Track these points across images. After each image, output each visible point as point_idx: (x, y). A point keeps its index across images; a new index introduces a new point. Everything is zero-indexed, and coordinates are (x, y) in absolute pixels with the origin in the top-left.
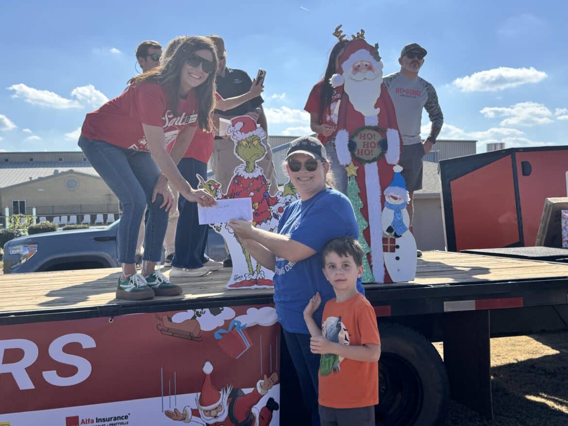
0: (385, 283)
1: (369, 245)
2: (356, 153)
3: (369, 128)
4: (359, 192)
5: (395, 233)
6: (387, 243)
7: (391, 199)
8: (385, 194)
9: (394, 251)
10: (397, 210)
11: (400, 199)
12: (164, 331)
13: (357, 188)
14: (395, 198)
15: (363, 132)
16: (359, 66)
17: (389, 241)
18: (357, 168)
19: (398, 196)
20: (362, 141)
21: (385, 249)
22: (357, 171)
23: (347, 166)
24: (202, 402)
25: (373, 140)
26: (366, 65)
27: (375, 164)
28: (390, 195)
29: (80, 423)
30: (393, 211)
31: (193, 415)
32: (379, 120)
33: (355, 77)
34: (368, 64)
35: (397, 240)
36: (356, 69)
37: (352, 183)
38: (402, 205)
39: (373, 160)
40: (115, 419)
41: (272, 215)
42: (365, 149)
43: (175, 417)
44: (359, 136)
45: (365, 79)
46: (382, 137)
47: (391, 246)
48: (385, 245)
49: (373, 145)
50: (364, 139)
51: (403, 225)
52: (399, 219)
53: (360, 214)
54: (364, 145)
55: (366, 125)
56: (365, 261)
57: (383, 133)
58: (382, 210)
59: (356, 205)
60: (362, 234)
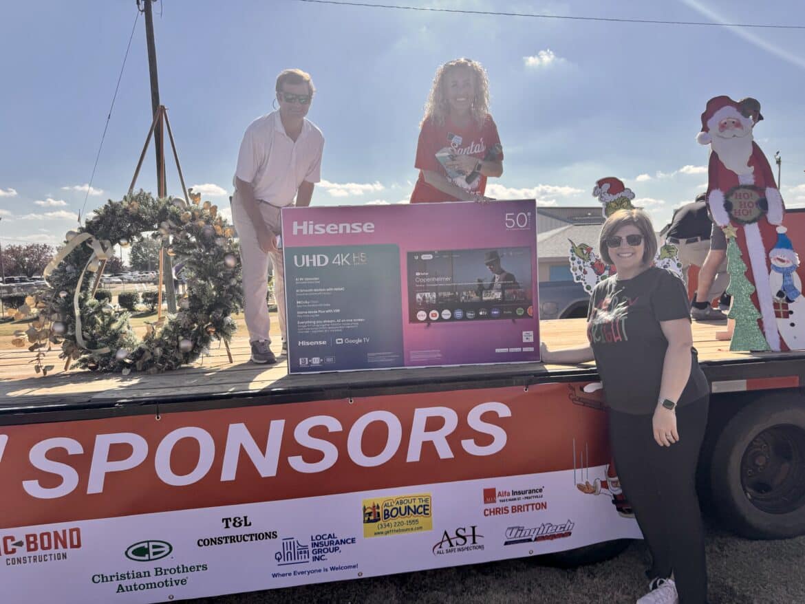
0: (782, 351)
1: (759, 310)
2: (733, 213)
3: (745, 187)
4: (741, 254)
5: (787, 298)
7: (778, 261)
8: (771, 254)
9: (787, 317)
10: (786, 273)
11: (788, 262)
12: (576, 400)
13: (738, 250)
14: (783, 261)
15: (738, 191)
16: (726, 123)
17: (781, 306)
18: (736, 229)
19: (785, 259)
21: (778, 315)
22: (737, 232)
23: (725, 227)
24: (610, 474)
25: (750, 200)
26: (733, 122)
27: (756, 225)
28: (776, 257)
29: (497, 495)
31: (602, 486)
32: (755, 178)
34: (735, 120)
35: (790, 305)
36: (723, 127)
37: (732, 245)
38: (791, 267)
39: (753, 221)
40: (530, 492)
42: (742, 209)
43: (587, 490)
44: (734, 196)
45: (734, 136)
46: (760, 196)
47: (784, 312)
48: (778, 310)
49: (751, 205)
50: (740, 198)
51: (795, 289)
52: (789, 283)
53: (745, 277)
54: (741, 205)
55: (741, 184)
56: (756, 327)
57: (762, 192)
58: (769, 273)
59: (739, 268)
60: (749, 299)
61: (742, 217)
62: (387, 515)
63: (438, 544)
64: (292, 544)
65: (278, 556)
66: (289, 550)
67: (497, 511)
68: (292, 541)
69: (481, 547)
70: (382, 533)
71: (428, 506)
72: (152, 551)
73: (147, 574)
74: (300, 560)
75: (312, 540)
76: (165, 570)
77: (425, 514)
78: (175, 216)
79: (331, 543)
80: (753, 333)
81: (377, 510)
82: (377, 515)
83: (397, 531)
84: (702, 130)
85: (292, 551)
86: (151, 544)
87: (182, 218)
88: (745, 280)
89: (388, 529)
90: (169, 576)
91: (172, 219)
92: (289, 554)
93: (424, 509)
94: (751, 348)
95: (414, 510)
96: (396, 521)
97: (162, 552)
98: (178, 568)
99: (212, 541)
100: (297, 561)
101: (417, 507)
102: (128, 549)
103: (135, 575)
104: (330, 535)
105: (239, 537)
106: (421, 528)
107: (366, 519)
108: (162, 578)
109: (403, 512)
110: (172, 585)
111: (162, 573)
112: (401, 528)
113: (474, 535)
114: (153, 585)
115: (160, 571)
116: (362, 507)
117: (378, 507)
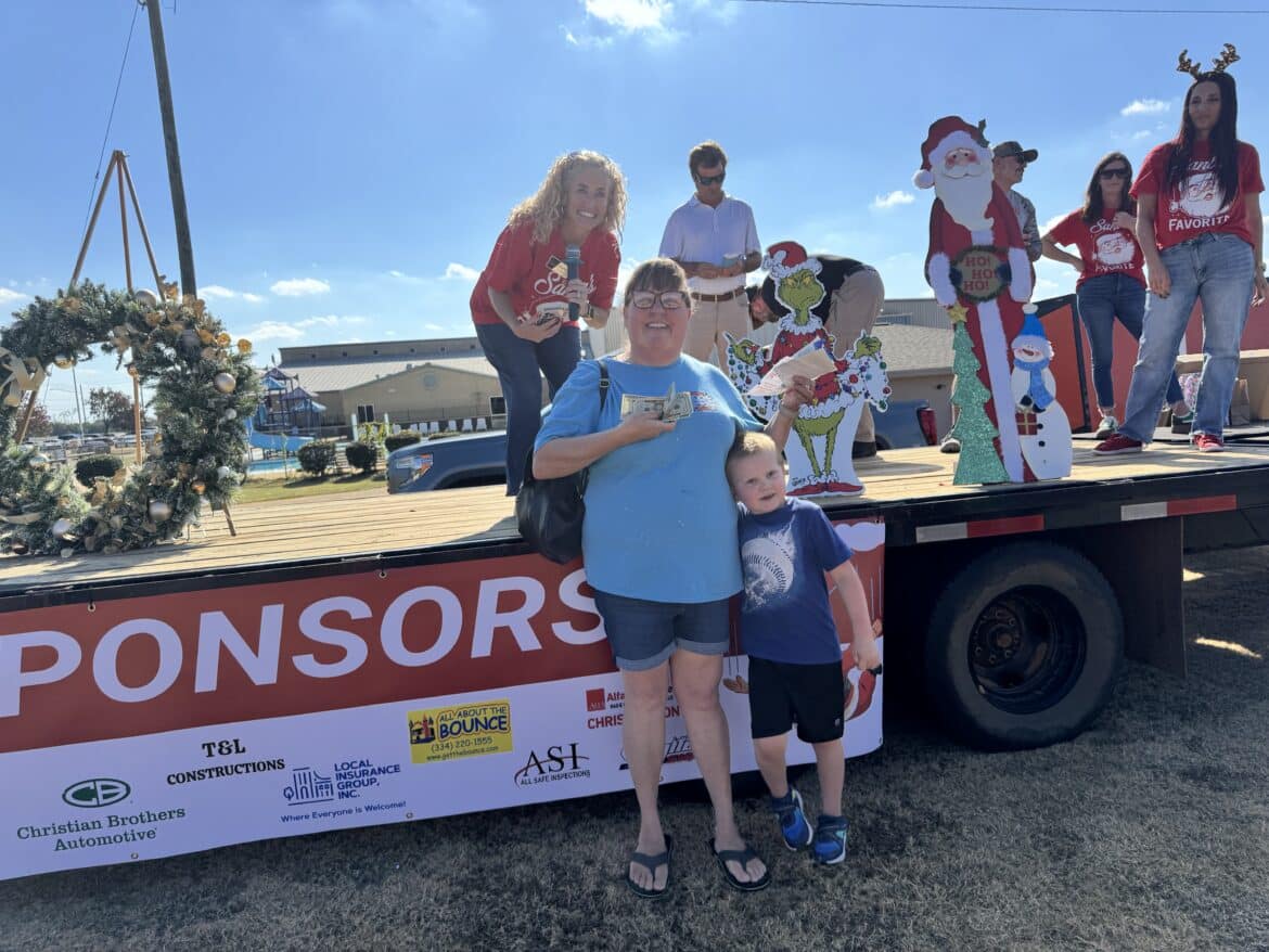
0: (1026, 482)
1: (996, 424)
2: (962, 287)
3: (980, 248)
4: (973, 347)
5: (1035, 406)
6: (1023, 421)
7: (1023, 354)
8: (1013, 346)
9: (1035, 433)
10: (1035, 370)
11: (1038, 354)
13: (968, 339)
14: (1031, 353)
15: (970, 256)
16: (955, 156)
17: (1026, 417)
18: (966, 310)
19: (1031, 350)
20: (972, 268)
21: (1022, 431)
22: (967, 314)
23: (951, 308)
25: (986, 267)
26: (966, 155)
27: (994, 302)
28: (1020, 348)
29: (606, 697)
30: (1028, 373)
32: (994, 236)
33: (950, 173)
34: (968, 152)
35: (1039, 416)
36: (951, 161)
37: (960, 335)
38: (1043, 362)
39: (990, 297)
41: (841, 387)
42: (975, 280)
43: (737, 688)
44: (965, 261)
45: (967, 175)
46: (1002, 261)
47: (1030, 427)
49: (988, 274)
50: (973, 265)
51: (1046, 393)
52: (1039, 384)
53: (977, 379)
54: (974, 274)
55: (974, 244)
56: (990, 450)
57: (1003, 255)
58: (1011, 372)
59: (969, 366)
60: (983, 410)
61: (975, 293)
62: (445, 732)
63: (521, 771)
64: (307, 776)
65: (288, 792)
66: (303, 784)
67: (606, 721)
68: (306, 772)
69: (586, 773)
70: (439, 757)
71: (504, 717)
72: (100, 793)
73: (97, 824)
74: (320, 798)
75: (336, 769)
76: (123, 819)
77: (501, 728)
78: (137, 318)
79: (363, 773)
80: (986, 458)
81: (430, 726)
82: (430, 732)
83: (461, 754)
84: (922, 168)
85: (308, 786)
86: (99, 784)
87: (148, 321)
88: (978, 383)
89: (446, 751)
90: (128, 828)
91: (132, 321)
92: (304, 790)
93: (501, 722)
94: (983, 479)
95: (484, 723)
96: (460, 740)
97: (116, 794)
98: (141, 816)
99: (191, 776)
100: (315, 798)
101: (488, 719)
102: (66, 791)
103: (80, 828)
104: (362, 762)
105: (229, 769)
106: (496, 748)
107: (415, 738)
108: (120, 830)
109: (468, 727)
110: (134, 839)
111: (118, 824)
112: (467, 749)
113: (574, 757)
114: (107, 840)
115: (116, 820)
116: (408, 723)
117: (431, 722)
